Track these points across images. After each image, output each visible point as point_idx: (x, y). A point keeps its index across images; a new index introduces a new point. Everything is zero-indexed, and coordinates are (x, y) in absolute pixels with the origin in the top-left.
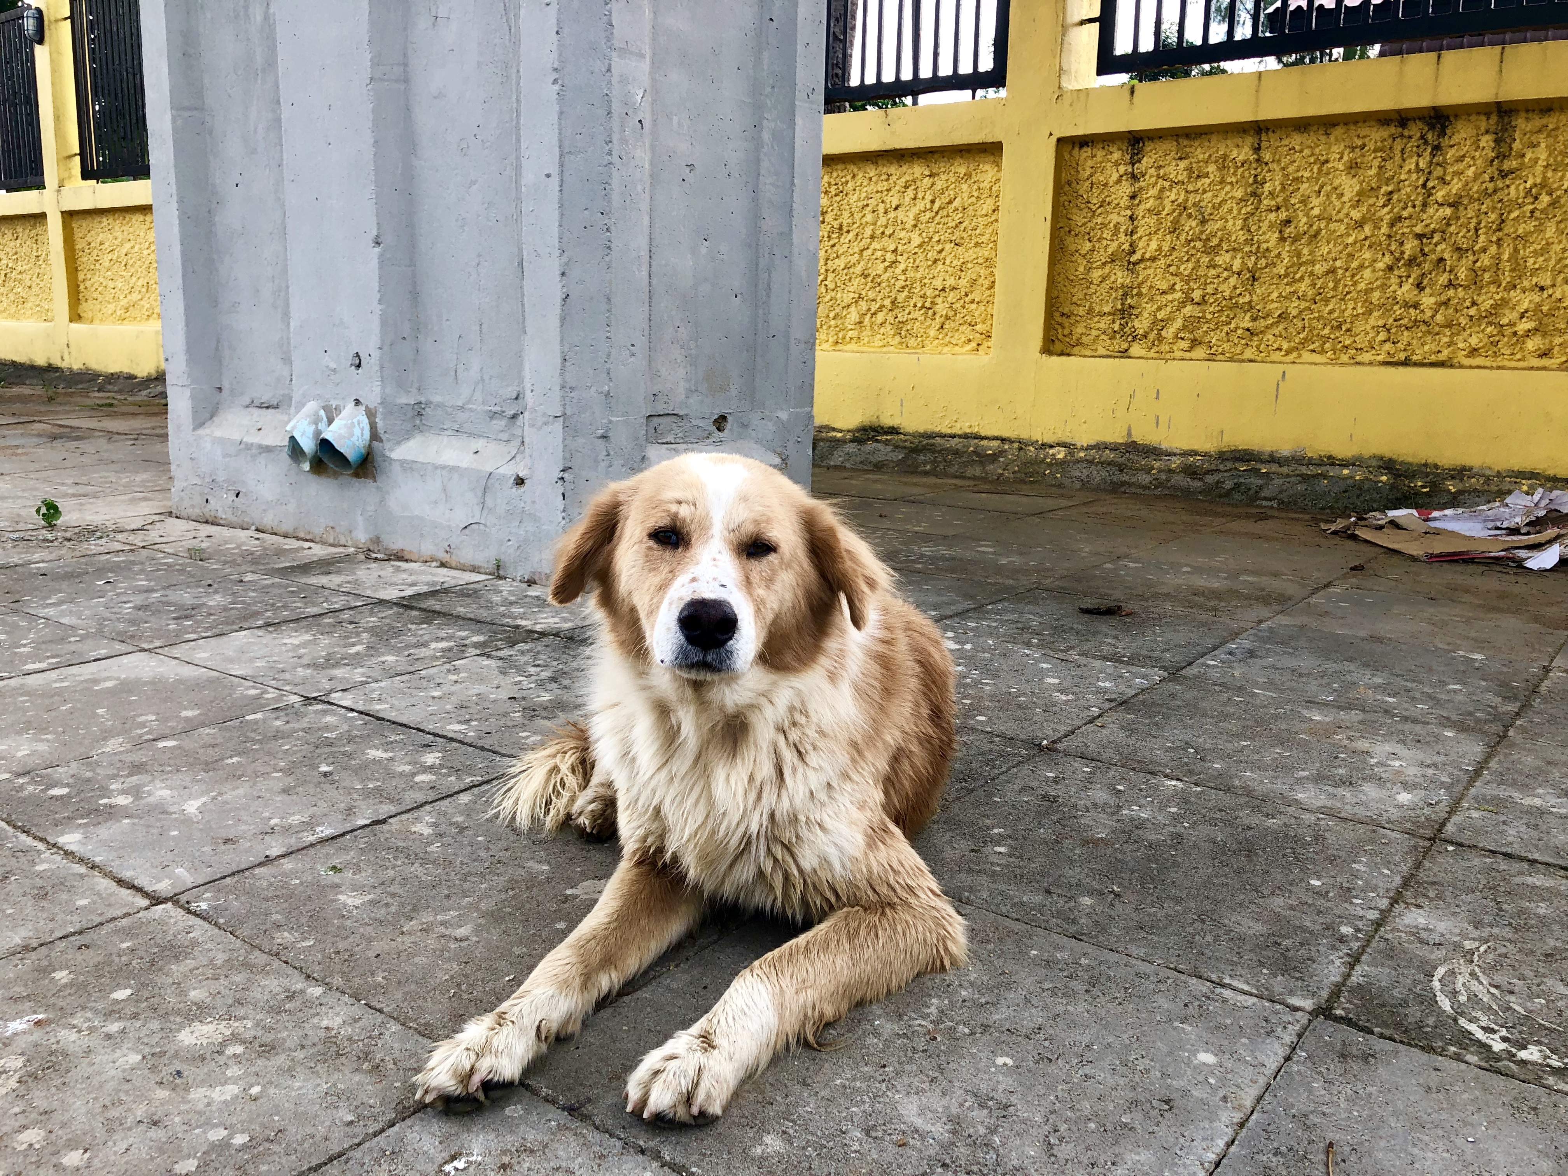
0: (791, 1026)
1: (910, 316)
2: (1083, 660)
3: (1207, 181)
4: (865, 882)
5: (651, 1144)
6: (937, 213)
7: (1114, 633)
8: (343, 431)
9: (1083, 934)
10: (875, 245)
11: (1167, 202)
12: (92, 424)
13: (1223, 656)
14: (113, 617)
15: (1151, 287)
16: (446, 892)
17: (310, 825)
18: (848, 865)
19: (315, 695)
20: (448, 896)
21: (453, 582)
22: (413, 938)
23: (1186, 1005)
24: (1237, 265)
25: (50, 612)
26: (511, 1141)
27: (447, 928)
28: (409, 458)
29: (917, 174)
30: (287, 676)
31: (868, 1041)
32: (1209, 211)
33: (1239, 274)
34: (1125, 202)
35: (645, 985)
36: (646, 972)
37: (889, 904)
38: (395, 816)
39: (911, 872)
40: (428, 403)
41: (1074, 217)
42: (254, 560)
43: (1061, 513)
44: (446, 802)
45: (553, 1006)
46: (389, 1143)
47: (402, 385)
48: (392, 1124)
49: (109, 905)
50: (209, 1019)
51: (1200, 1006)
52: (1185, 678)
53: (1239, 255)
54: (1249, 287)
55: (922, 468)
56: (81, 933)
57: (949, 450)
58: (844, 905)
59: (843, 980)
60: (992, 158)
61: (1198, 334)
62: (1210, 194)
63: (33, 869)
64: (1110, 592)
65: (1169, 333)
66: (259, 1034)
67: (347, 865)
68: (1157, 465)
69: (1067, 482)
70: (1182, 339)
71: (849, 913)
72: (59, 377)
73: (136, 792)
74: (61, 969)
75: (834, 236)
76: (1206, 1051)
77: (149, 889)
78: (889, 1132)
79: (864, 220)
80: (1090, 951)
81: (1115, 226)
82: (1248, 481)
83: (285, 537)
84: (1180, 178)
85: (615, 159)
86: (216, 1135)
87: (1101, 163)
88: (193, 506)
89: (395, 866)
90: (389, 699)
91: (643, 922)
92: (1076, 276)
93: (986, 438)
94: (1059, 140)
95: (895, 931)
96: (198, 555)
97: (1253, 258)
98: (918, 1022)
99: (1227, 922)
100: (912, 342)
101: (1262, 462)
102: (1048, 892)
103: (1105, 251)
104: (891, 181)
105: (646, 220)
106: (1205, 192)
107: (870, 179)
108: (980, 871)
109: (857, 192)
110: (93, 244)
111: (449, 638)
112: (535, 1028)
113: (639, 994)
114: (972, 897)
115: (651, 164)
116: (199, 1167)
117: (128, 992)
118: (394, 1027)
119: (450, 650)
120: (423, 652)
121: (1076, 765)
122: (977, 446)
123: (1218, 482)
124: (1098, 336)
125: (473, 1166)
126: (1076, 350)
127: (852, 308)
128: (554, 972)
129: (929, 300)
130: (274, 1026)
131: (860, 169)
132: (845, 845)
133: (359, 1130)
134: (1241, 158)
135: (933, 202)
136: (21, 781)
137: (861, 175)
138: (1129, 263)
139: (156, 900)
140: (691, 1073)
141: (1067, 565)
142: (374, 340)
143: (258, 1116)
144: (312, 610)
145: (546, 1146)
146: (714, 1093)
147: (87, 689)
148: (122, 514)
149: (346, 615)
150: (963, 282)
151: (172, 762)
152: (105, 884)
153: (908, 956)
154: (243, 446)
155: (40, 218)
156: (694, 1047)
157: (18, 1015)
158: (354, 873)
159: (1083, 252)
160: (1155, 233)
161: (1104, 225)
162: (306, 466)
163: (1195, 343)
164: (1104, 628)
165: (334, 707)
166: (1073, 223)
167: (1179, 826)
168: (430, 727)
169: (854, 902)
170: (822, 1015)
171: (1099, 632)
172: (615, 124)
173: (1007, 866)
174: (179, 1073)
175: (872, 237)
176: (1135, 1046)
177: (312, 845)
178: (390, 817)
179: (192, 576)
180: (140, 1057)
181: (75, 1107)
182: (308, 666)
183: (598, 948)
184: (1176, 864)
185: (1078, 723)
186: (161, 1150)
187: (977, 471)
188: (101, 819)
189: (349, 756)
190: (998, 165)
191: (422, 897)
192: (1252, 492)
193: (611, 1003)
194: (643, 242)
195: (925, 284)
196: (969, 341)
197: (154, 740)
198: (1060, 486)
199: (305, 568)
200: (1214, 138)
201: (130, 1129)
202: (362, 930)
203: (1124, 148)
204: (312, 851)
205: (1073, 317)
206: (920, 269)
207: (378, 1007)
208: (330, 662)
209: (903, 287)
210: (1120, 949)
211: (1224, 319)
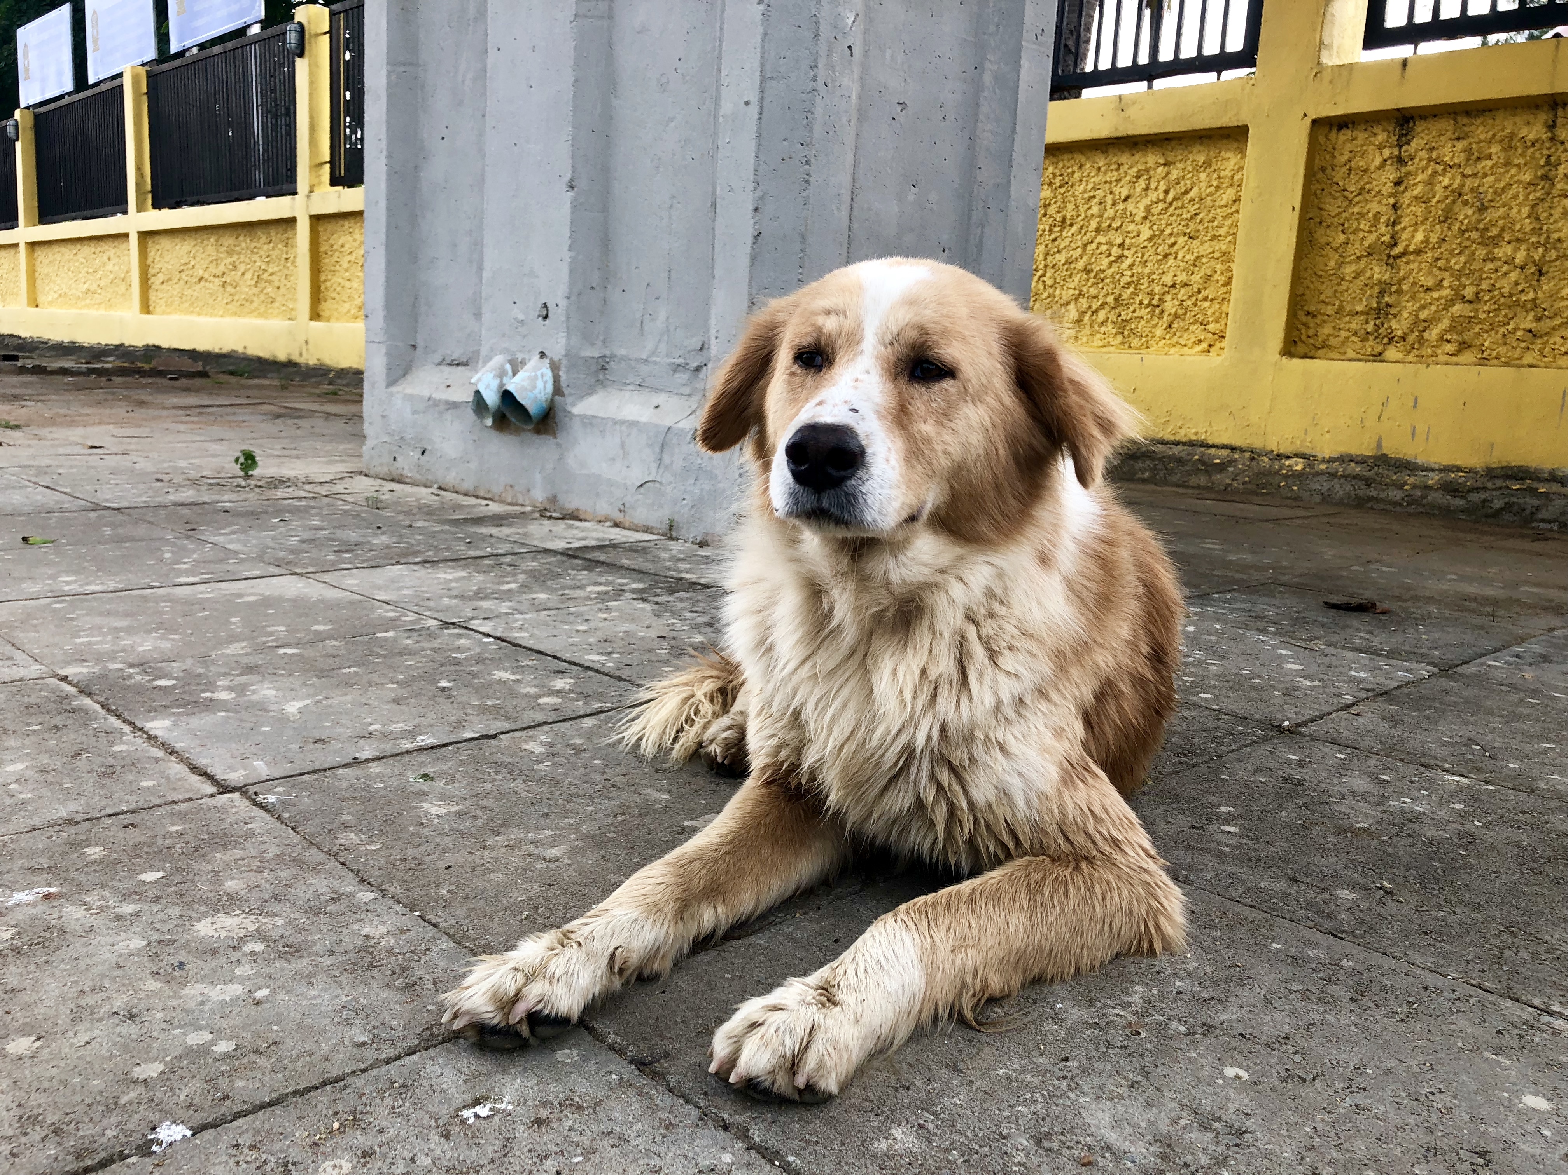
0: (944, 993)
1: (1135, 315)
2: (1331, 650)
3: (1489, 163)
4: (1055, 826)
5: (738, 1119)
6: (1171, 204)
7: (1368, 628)
8: (525, 384)
9: (1344, 931)
10: (1101, 239)
11: (1438, 188)
12: (316, 407)
13: (1508, 658)
14: (277, 546)
15: (1414, 284)
16: (546, 811)
17: (412, 734)
18: (1035, 802)
19: (454, 620)
20: (546, 815)
21: (624, 540)
22: (494, 854)
23: (1499, 1032)
24: (1520, 257)
25: (220, 539)
26: (555, 1090)
27: (537, 847)
28: (590, 413)
29: (1151, 163)
30: (431, 604)
31: (1045, 1027)
32: (1489, 197)
33: (1522, 268)
34: (1388, 189)
35: (761, 929)
36: (763, 916)
37: (1086, 858)
38: (508, 732)
39: (1118, 822)
40: (613, 356)
41: (1328, 207)
42: (428, 511)
43: (1298, 521)
44: (567, 724)
45: (635, 933)
46: (402, 1073)
47: (588, 338)
48: (411, 1052)
49: (175, 789)
50: (237, 912)
51: (1521, 1037)
52: (1460, 675)
53: (1523, 247)
54: (1535, 283)
55: (1139, 475)
56: (133, 812)
57: (1171, 458)
58: (1026, 854)
59: (1017, 944)
60: (1236, 145)
61: (1468, 336)
62: (1491, 178)
63: (109, 749)
64: (1361, 591)
65: (1433, 334)
66: (287, 934)
67: (441, 775)
68: (1411, 480)
69: (1305, 495)
70: (1448, 341)
71: (1031, 862)
72: (296, 373)
73: (241, 690)
74: (96, 845)
75: (1056, 229)
76: (1536, 1094)
77: (220, 777)
78: (1068, 1144)
79: (1089, 212)
80: (1354, 952)
81: (1375, 216)
82: (1521, 501)
83: (466, 495)
84: (1456, 160)
85: (820, 85)
86: (195, 1039)
87: (1362, 146)
88: (381, 464)
89: (494, 780)
90: (531, 629)
91: (765, 852)
92: (1326, 271)
93: (1213, 446)
94: (1315, 122)
95: (1092, 891)
96: (375, 504)
97: (1541, 250)
98: (1115, 1011)
99: (1548, 938)
100: (1135, 342)
101: (1540, 480)
102: (1294, 880)
103: (1362, 244)
104: (1122, 171)
105: (850, 157)
106: (1485, 175)
107: (1099, 169)
108: (1202, 850)
109: (1084, 183)
110: (335, 247)
111: (607, 584)
112: (607, 954)
113: (752, 939)
114: (1192, 877)
115: (860, 98)
116: (163, 1072)
117: (160, 874)
118: (445, 944)
119: (606, 593)
120: (579, 593)
121: (1326, 750)
122: (1202, 455)
123: (1484, 501)
124: (1347, 338)
125: (500, 1116)
126: (1321, 352)
127: (1072, 306)
128: (643, 891)
129: (1157, 297)
130: (307, 927)
131: (1088, 159)
132: (1034, 776)
133: (370, 1054)
134: (1532, 136)
135: (1166, 192)
136: (131, 671)
137: (1088, 166)
138: (1389, 256)
139: (225, 788)
140: (800, 1032)
141: (1308, 564)
142: (562, 289)
143: (256, 1022)
144: (473, 553)
145: (598, 1104)
146: (829, 1064)
147: (228, 601)
148: (316, 471)
149: (508, 559)
150: (1196, 278)
151: (287, 667)
152: (176, 769)
153: (1107, 926)
154: (431, 402)
155: (291, 222)
156: (809, 999)
157: (29, 886)
158: (446, 783)
159: (1335, 245)
160: (1422, 223)
161: (1362, 215)
162: (489, 422)
163: (1464, 346)
164: (1355, 623)
165: (471, 632)
166: (1324, 213)
167: (1468, 825)
168: (567, 656)
169: (1039, 850)
170: (985, 985)
171: (1349, 627)
172: (823, 48)
173: (1239, 846)
174: (181, 965)
175: (1098, 230)
176: (1429, 1076)
177: (408, 752)
178: (502, 733)
179: (365, 520)
180: (144, 943)
181: (47, 988)
182: (456, 597)
183: (703, 872)
184: (1467, 866)
185: (1327, 708)
186: (125, 1049)
187: (1203, 480)
188: (196, 710)
189: (474, 675)
190: (1242, 152)
191: (516, 813)
192: (1528, 512)
193: (715, 945)
194: (845, 179)
195: (1153, 281)
196: (1200, 341)
197: (277, 647)
198: (1297, 498)
199: (479, 521)
200: (1500, 115)
201: (100, 1020)
202: (438, 840)
203: (1391, 129)
204: (407, 758)
205: (1320, 317)
206: (1149, 264)
207: (433, 921)
208: (480, 595)
209: (1129, 284)
210: (1398, 954)
211: (1500, 318)
